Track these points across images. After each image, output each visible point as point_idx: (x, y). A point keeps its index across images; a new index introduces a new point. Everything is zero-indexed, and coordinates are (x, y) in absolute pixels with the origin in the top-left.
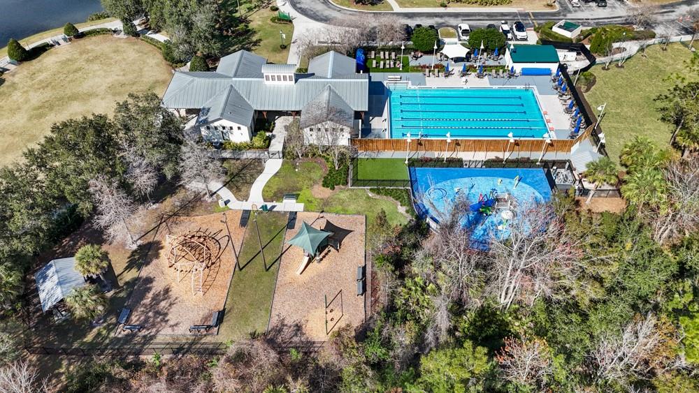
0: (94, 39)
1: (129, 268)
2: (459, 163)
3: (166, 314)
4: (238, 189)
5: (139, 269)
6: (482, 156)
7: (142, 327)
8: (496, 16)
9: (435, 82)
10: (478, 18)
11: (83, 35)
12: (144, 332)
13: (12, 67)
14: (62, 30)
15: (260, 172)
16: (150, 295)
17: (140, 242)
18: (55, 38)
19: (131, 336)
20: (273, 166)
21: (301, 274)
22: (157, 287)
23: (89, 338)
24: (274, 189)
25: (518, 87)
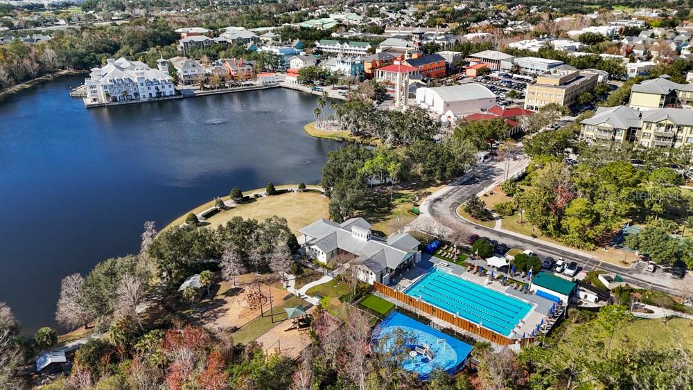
0: (311, 194)
1: (223, 294)
2: (427, 321)
3: (217, 318)
4: (300, 283)
5: (226, 296)
6: (446, 324)
7: (204, 318)
8: (569, 255)
9: (468, 277)
10: (553, 252)
11: (307, 191)
12: (203, 320)
13: (264, 196)
14: (298, 186)
15: (317, 280)
16: (220, 308)
17: (237, 286)
18: (293, 189)
19: (198, 319)
20: (326, 279)
21: (286, 331)
22: (225, 307)
23: (184, 312)
24: (316, 290)
25: (524, 301)
